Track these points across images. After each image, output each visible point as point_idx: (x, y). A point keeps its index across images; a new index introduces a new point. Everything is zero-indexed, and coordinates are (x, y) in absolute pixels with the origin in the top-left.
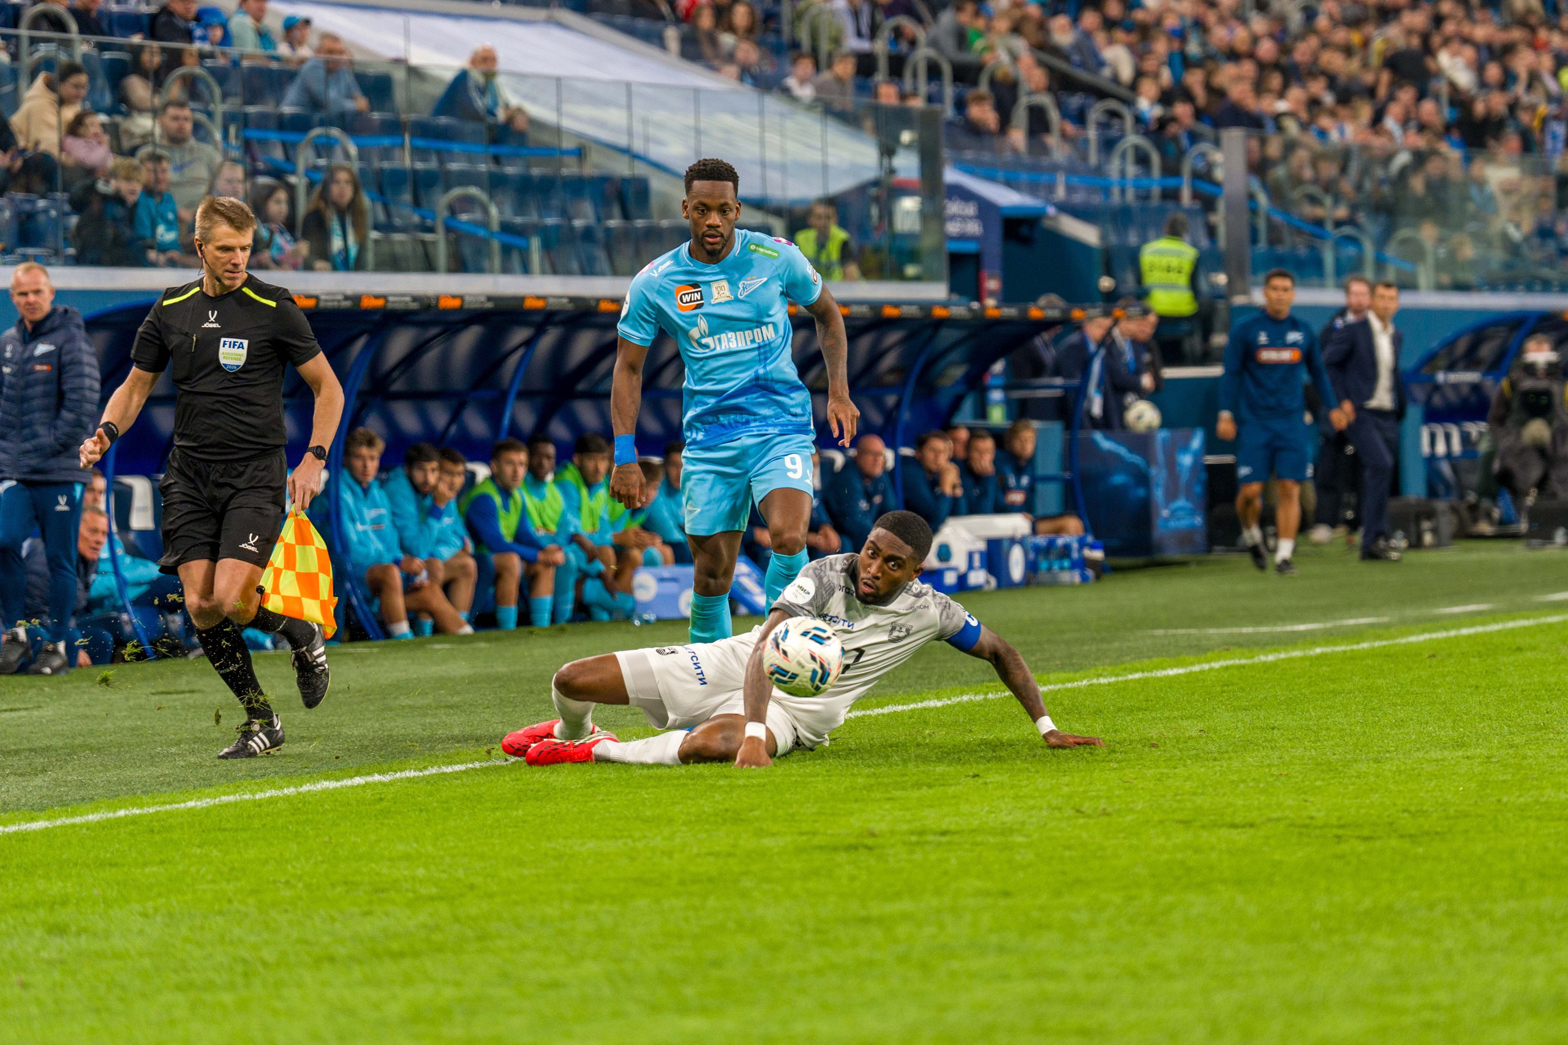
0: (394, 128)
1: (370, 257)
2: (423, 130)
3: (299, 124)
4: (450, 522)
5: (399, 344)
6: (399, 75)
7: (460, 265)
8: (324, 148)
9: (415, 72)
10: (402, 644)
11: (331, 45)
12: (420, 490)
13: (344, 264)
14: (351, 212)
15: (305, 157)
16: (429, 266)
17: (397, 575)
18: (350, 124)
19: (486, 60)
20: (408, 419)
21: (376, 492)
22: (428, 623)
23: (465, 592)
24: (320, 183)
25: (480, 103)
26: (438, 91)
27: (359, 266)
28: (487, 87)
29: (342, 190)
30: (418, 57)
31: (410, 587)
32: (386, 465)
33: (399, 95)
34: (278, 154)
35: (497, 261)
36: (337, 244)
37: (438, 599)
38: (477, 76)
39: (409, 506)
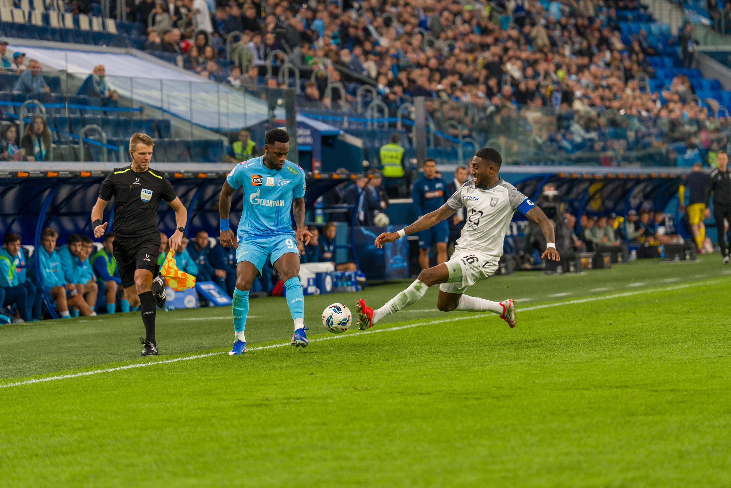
0: (61, 100)
1: (51, 155)
2: (72, 101)
3: (20, 99)
4: (86, 268)
5: (64, 192)
6: (63, 77)
7: (89, 158)
8: (31, 109)
9: (70, 76)
10: (67, 320)
11: (34, 64)
12: (74, 254)
13: (40, 158)
14: (43, 136)
15: (23, 113)
16: (77, 159)
17: (64, 291)
18: (42, 98)
19: (100, 70)
20: (68, 224)
21: (55, 255)
22: (77, 311)
23: (93, 298)
24: (30, 124)
25: (98, 89)
26: (80, 84)
27: (47, 159)
28: (101, 82)
29: (39, 126)
30: (71, 69)
31: (69, 296)
32: (59, 244)
33: (63, 86)
34: (12, 111)
35: (105, 156)
36: (37, 149)
37: (81, 301)
38: (96, 77)
39: (69, 261)
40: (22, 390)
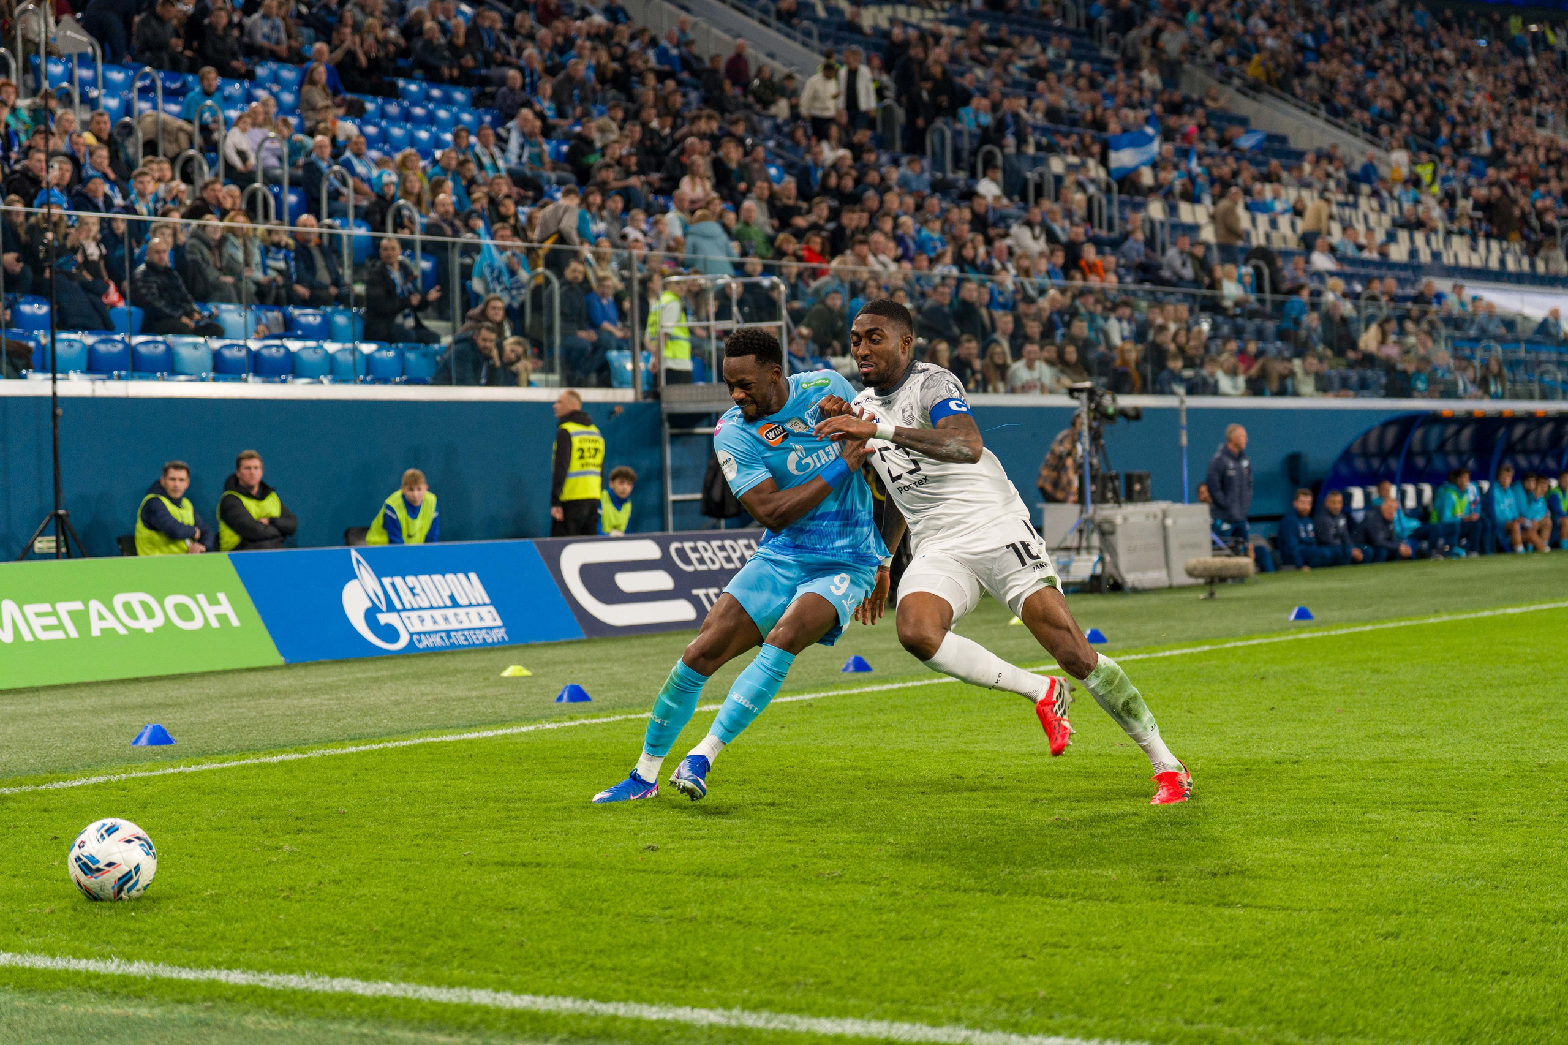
0: (1517, 341)
1: (1507, 393)
2: (1528, 342)
3: (1477, 340)
4: (1541, 505)
5: (1519, 431)
6: (1519, 320)
7: (1545, 396)
8: (1487, 349)
9: (1526, 319)
10: (1519, 555)
11: (1490, 307)
12: (1528, 492)
13: (1495, 397)
14: (1499, 376)
15: (1479, 353)
16: (1531, 397)
17: (1517, 527)
18: (1499, 339)
19: (1555, 314)
20: (1522, 461)
21: (1510, 492)
22: (1531, 547)
23: (1547, 533)
24: (1486, 365)
25: (1553, 330)
26: (1534, 326)
27: (1502, 397)
28: (1557, 324)
29: (1494, 367)
30: (1528, 311)
31: (1524, 529)
32: (1514, 480)
33: (1519, 327)
34: (1467, 352)
35: (1560, 395)
36: (1493, 388)
37: (1535, 536)
38: (1551, 320)
39: (1523, 497)
40: (1477, 622)
